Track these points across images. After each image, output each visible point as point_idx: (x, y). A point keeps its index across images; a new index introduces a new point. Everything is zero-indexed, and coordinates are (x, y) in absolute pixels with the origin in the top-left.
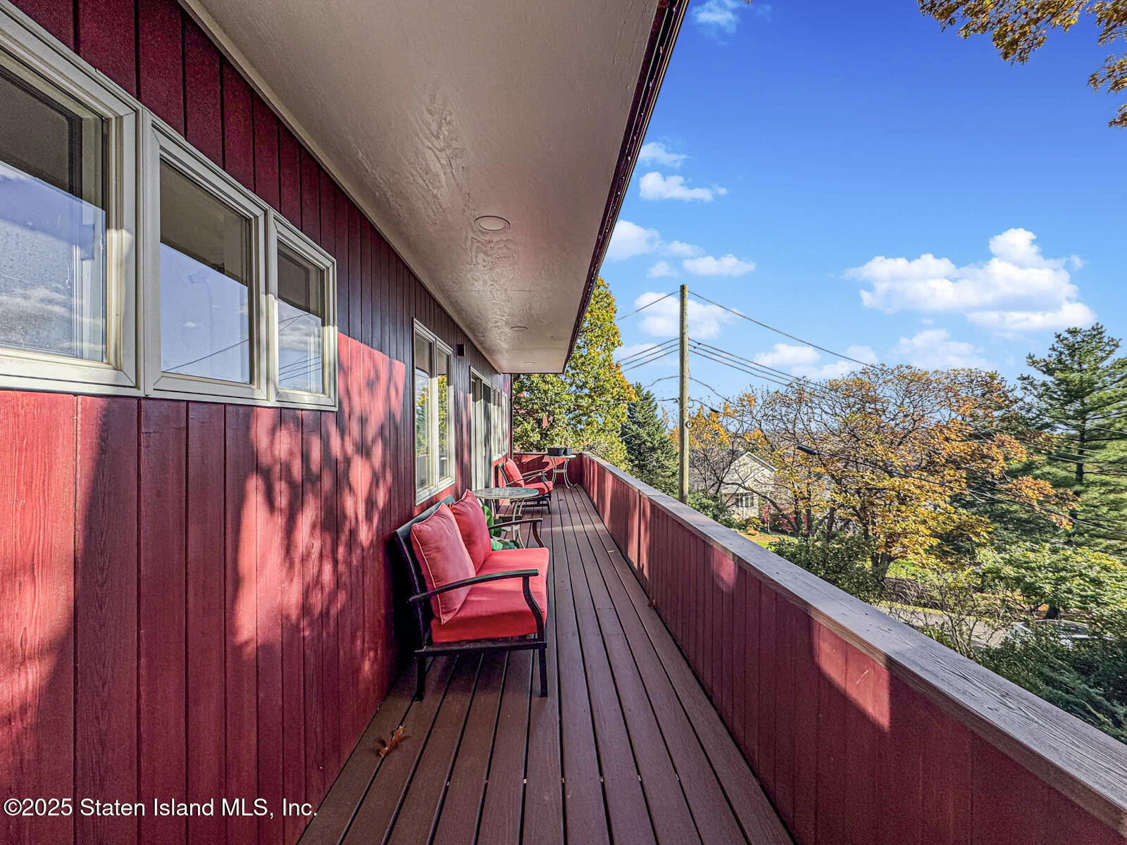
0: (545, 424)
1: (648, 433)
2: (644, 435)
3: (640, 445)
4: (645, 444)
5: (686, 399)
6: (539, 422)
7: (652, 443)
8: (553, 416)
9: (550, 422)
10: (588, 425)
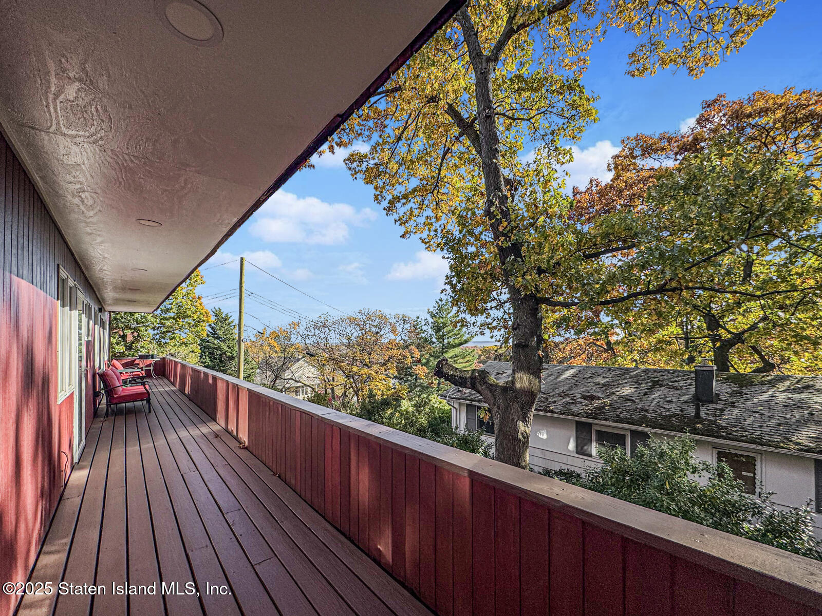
0: (130, 338)
1: (228, 346)
2: (225, 348)
3: (221, 355)
4: (226, 354)
5: (242, 326)
6: (124, 337)
7: (231, 353)
8: (137, 332)
9: (135, 337)
10: (171, 339)
